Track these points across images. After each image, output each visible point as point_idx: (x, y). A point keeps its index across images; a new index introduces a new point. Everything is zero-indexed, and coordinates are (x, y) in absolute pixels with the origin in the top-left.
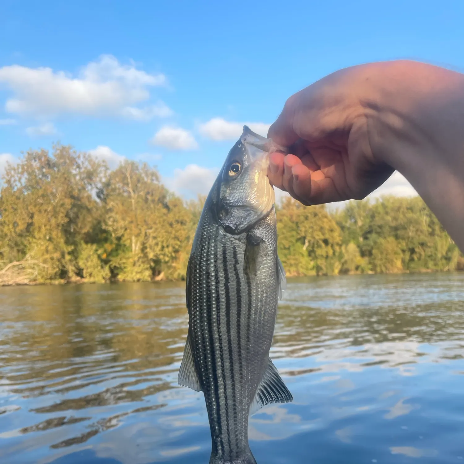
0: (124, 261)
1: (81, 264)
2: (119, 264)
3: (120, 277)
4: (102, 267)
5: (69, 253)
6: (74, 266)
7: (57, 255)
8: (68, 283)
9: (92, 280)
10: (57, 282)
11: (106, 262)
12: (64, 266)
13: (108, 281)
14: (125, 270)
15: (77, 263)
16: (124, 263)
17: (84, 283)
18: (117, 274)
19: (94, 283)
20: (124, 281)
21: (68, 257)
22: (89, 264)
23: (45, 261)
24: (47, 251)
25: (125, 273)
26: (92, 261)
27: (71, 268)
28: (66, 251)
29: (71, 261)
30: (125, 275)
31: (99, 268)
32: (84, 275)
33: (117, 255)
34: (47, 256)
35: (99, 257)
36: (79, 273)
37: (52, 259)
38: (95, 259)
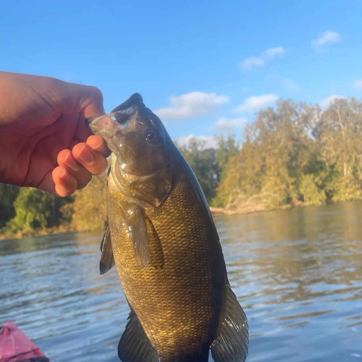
0: (337, 184)
1: (302, 191)
2: (333, 188)
3: (335, 199)
4: (319, 192)
5: (293, 184)
6: (297, 193)
7: (283, 186)
8: (293, 207)
9: (311, 203)
10: (284, 207)
11: (321, 187)
12: (289, 195)
13: (325, 203)
14: (339, 192)
15: (299, 191)
16: (337, 187)
17: (305, 207)
18: (332, 196)
19: (313, 205)
20: (338, 201)
21: (291, 187)
22: (309, 190)
23: (275, 192)
24: (276, 184)
25: (338, 194)
26: (310, 188)
27: (294, 195)
28: (290, 182)
29: (294, 190)
30: (339, 196)
31: (317, 192)
32: (305, 199)
33: (331, 180)
34: (276, 188)
35: (316, 184)
36: (301, 198)
37: (280, 190)
38: (313, 186)
